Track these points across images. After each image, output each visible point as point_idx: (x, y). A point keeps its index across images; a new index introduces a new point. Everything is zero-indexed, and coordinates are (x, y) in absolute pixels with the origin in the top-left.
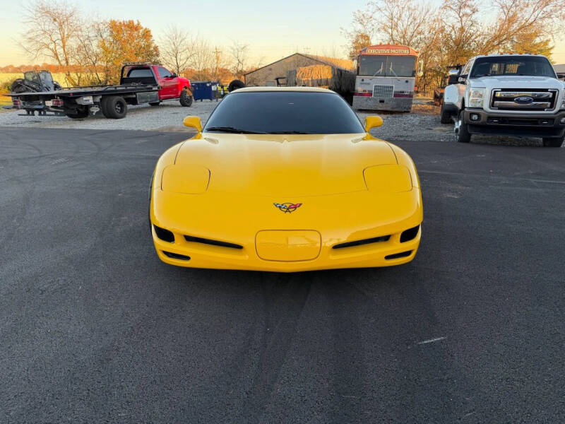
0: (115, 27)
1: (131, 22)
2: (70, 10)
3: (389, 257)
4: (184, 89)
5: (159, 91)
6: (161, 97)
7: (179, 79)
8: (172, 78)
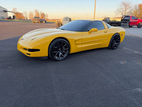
0: (141, 6)
2: (129, 2)
3: (27, 54)
4: (140, 23)
5: (129, 23)
6: (130, 25)
7: (138, 20)
8: (136, 19)
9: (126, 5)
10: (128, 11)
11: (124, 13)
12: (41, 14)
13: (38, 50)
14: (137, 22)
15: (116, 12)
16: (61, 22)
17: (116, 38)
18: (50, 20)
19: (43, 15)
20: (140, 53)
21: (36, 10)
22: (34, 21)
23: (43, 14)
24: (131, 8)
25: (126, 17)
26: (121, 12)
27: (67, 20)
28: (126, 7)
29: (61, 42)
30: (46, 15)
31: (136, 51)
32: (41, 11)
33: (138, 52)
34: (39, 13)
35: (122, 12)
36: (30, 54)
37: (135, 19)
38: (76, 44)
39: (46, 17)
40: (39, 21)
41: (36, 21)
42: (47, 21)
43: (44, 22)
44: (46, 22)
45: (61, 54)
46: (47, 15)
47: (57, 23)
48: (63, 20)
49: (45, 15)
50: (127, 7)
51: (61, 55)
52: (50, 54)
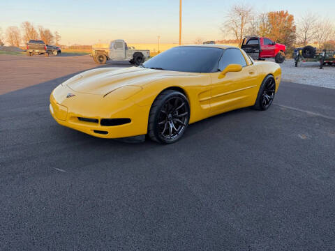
0: (272, 16)
1: (282, 12)
2: (249, 8)
3: (96, 131)
4: (280, 52)
5: (260, 53)
6: (262, 56)
7: (277, 46)
8: (273, 45)
9: (242, 13)
10: (247, 26)
11: (239, 31)
12: (42, 32)
13: (127, 121)
14: (274, 50)
15: (223, 29)
16: (106, 51)
17: (268, 85)
18: (67, 49)
19: (47, 35)
20: (318, 114)
21: (27, 24)
22: (31, 51)
23: (47, 32)
24: (252, 21)
25: (251, 39)
26: (233, 29)
27: (121, 47)
28: (242, 19)
29: (175, 99)
30: (54, 35)
31: (309, 110)
32: (39, 26)
33: (314, 114)
34: (35, 31)
35: (236, 29)
36: (106, 133)
37: (270, 45)
38: (200, 101)
39: (55, 41)
40: (44, 51)
41: (36, 51)
42: (62, 51)
43: (56, 53)
44: (59, 52)
45: (172, 126)
46: (58, 37)
47: (94, 54)
48: (111, 48)
49: (52, 37)
50: (245, 18)
51: (173, 128)
52: (151, 128)
